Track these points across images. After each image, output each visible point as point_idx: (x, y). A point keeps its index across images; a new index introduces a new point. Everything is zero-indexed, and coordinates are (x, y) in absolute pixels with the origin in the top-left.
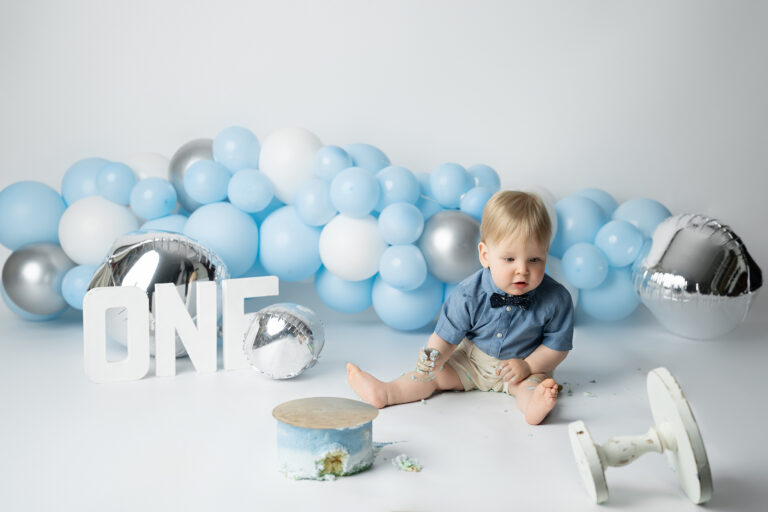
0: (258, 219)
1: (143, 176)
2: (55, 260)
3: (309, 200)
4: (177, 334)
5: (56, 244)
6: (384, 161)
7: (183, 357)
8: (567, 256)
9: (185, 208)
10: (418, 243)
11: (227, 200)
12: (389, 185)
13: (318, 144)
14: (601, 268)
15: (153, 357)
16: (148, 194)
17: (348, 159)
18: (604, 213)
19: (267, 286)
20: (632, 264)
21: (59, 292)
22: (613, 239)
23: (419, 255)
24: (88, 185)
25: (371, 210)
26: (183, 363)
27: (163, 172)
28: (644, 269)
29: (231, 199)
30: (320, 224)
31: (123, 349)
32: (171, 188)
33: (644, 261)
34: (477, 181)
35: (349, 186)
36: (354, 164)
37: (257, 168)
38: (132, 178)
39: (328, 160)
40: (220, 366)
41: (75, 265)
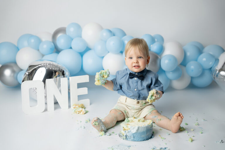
0: (82, 54)
1: (44, 40)
2: (15, 69)
3: (99, 48)
4: (54, 96)
5: (15, 63)
6: (124, 34)
7: (56, 103)
8: (188, 65)
9: (57, 50)
11: (71, 48)
13: (101, 28)
14: (200, 70)
15: (46, 104)
16: (45, 46)
17: (112, 33)
18: (200, 50)
19: (85, 79)
20: (211, 68)
21: (17, 79)
22: (204, 59)
24: (26, 43)
25: (120, 51)
26: (56, 105)
27: (50, 39)
28: (217, 70)
29: (72, 48)
30: (103, 56)
31: (36, 101)
32: (53, 44)
33: (216, 67)
34: (156, 40)
35: (112, 43)
36: (114, 35)
37: (81, 37)
38: (39, 41)
39: (105, 34)
40: (70, 107)
41: (22, 70)
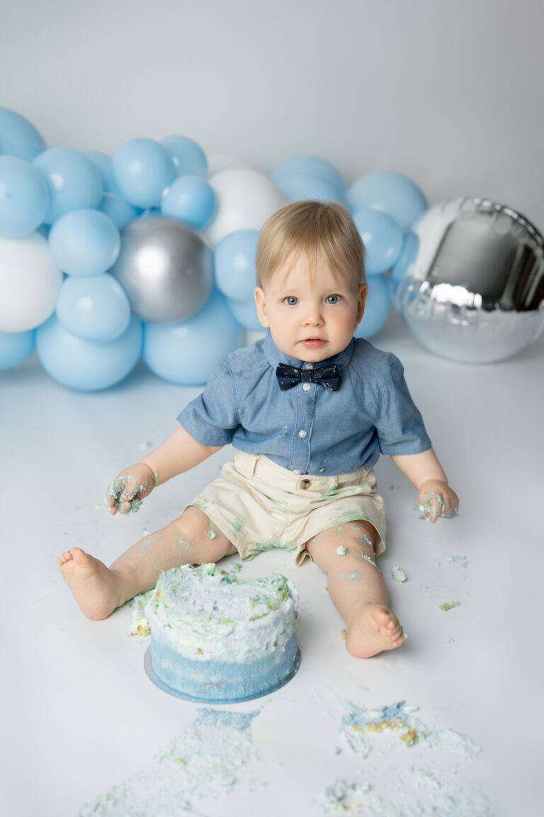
10: (114, 271)
12: (58, 180)
23: (117, 289)
25: (38, 223)
34: (176, 162)
